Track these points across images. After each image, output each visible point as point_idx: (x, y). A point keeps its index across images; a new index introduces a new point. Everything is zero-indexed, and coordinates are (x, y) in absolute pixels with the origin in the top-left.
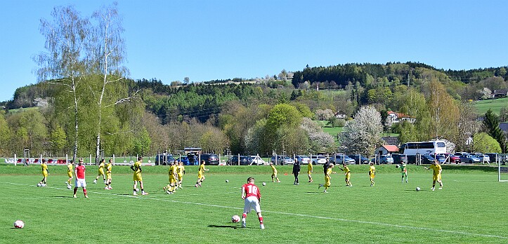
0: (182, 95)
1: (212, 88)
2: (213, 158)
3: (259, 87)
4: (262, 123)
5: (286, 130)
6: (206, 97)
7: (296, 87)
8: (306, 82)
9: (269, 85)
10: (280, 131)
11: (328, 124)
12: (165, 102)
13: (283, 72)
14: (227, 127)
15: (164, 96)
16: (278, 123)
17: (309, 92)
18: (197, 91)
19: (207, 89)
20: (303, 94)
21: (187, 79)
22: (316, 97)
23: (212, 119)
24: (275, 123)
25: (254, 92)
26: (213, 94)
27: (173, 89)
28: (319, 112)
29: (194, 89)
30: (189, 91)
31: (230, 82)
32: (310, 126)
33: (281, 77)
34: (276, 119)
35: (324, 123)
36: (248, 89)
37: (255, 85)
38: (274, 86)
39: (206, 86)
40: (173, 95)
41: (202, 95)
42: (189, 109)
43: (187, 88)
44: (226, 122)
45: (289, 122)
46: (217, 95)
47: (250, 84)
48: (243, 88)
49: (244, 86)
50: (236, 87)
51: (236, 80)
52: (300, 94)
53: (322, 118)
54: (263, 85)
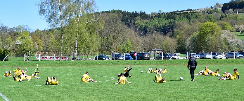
0: (156, 20)
1: (173, 15)
2: (146, 55)
3: (201, 14)
4: (196, 34)
5: (211, 38)
6: (170, 20)
7: (224, 12)
8: (230, 9)
9: (207, 12)
10: (206, 38)
11: (241, 34)
12: (147, 24)
13: (217, 4)
14: (178, 37)
15: (146, 21)
16: (205, 34)
17: (231, 15)
18: (165, 17)
19: (170, 16)
20: (228, 17)
21: (160, 11)
22: (236, 18)
23: (171, 33)
24: (203, 34)
25: (198, 16)
26: (174, 18)
27: (151, 16)
28: (237, 26)
29: (163, 16)
30: (160, 17)
31: (184, 11)
32: (229, 35)
33: (215, 7)
34: (204, 31)
35: (239, 33)
36: (194, 15)
37: (199, 13)
38: (211, 13)
39: (170, 14)
40: (151, 20)
41: (168, 19)
42: (160, 27)
43: (159, 16)
44: (178, 34)
45: (212, 33)
46: (176, 19)
47: (196, 12)
48: (191, 14)
49: (192, 13)
50: (187, 14)
51: (188, 10)
52: (226, 16)
53: (238, 30)
54: (203, 12)
